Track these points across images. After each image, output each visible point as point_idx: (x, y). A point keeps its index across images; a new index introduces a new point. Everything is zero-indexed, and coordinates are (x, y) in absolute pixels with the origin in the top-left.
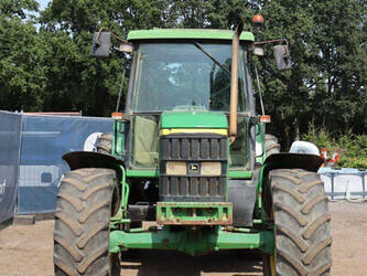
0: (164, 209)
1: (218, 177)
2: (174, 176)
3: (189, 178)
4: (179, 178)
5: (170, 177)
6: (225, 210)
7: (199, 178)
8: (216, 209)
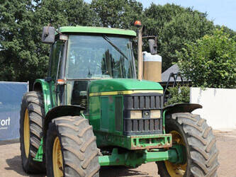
0: (135, 140)
1: (159, 119)
2: (135, 120)
3: (144, 120)
4: (138, 120)
5: (132, 120)
6: (168, 138)
7: (149, 120)
8: (164, 138)
